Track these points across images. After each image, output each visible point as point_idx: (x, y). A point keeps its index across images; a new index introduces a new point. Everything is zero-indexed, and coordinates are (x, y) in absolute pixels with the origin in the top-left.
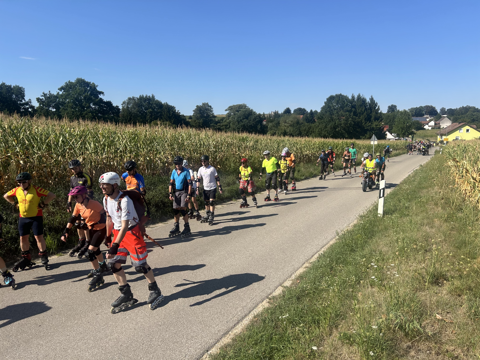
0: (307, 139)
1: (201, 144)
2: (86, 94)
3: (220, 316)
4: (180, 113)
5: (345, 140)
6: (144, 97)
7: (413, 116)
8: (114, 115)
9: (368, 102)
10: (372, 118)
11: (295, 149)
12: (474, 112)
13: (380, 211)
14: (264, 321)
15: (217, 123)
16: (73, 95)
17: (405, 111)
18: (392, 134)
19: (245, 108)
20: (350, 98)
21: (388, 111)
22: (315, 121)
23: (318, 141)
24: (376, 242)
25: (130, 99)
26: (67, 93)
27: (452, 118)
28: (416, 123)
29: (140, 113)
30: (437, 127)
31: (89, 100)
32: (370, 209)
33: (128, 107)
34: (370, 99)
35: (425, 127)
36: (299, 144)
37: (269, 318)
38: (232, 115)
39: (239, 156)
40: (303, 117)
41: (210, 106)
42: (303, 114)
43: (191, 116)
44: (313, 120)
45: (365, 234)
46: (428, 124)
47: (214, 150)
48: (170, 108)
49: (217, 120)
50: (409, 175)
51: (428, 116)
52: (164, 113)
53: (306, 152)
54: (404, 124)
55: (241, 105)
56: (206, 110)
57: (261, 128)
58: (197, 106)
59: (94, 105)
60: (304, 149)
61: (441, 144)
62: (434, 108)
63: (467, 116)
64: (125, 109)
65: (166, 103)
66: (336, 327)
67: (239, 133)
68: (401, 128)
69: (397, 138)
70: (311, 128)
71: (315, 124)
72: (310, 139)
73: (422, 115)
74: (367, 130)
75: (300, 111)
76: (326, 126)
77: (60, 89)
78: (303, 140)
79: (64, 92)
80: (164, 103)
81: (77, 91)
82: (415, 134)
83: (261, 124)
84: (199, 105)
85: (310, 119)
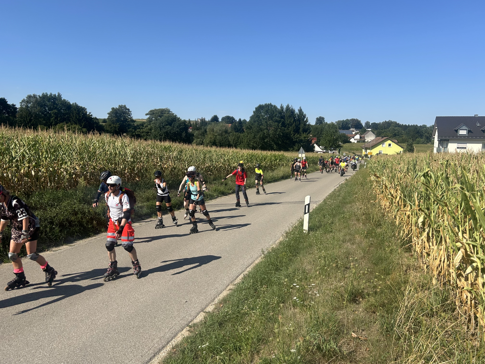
1: (116, 154)
3: (134, 350)
4: (92, 115)
5: (273, 153)
6: (48, 95)
7: (340, 129)
8: (9, 115)
9: (297, 113)
10: (301, 130)
11: (222, 161)
12: (395, 127)
13: (306, 227)
14: (183, 352)
15: (135, 128)
17: (333, 124)
18: (319, 147)
19: (168, 113)
20: (279, 107)
21: (317, 123)
22: (244, 131)
23: (246, 152)
24: (300, 259)
25: (29, 97)
27: (376, 132)
28: (343, 136)
29: (43, 113)
30: (362, 140)
32: (296, 225)
33: (27, 106)
34: (299, 110)
35: (351, 140)
36: (227, 155)
37: (188, 348)
38: (154, 120)
39: (161, 167)
40: (231, 126)
41: (129, 109)
42: (232, 123)
43: (105, 119)
44: (241, 130)
45: (290, 251)
46: (354, 138)
47: (132, 160)
48: (80, 109)
49: (136, 125)
50: (335, 189)
51: (354, 129)
52: (73, 115)
53: (234, 164)
54: (332, 136)
55: (164, 109)
56: (124, 114)
57: (186, 136)
58: (113, 109)
60: (232, 161)
61: (366, 158)
62: (360, 121)
63: (389, 131)
64: (23, 108)
65: (75, 103)
66: (258, 352)
67: (161, 141)
68: (328, 141)
69: (324, 151)
70: (239, 138)
71: (244, 134)
72: (238, 150)
73: (348, 128)
74: (296, 142)
75: (228, 119)
76: (254, 136)
78: (231, 151)
80: (73, 104)
82: (342, 147)
83: (187, 132)
84: (115, 107)
85: (239, 128)
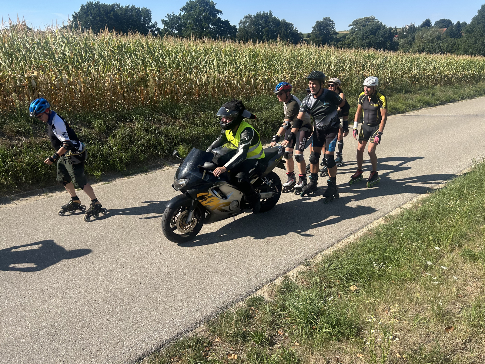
0: (449, 56)
2: (205, 13)
4: (297, 31)
6: (262, 14)
14: (379, 236)
15: (338, 41)
16: (194, 15)
19: (373, 22)
22: (462, 36)
25: (246, 17)
26: (188, 14)
29: (257, 32)
31: (208, 20)
36: (438, 62)
37: (384, 233)
38: (357, 31)
40: (446, 31)
42: (447, 26)
43: (309, 34)
44: (459, 34)
48: (287, 25)
49: (338, 37)
52: (281, 31)
53: (446, 72)
55: (368, 18)
56: (327, 26)
57: (391, 44)
59: (212, 25)
60: (444, 69)
65: (284, 19)
70: (455, 44)
71: (461, 39)
75: (443, 23)
76: (476, 41)
77: (182, 10)
78: (444, 57)
79: (185, 12)
80: (282, 21)
81: (197, 11)
83: (391, 41)
85: (456, 32)
